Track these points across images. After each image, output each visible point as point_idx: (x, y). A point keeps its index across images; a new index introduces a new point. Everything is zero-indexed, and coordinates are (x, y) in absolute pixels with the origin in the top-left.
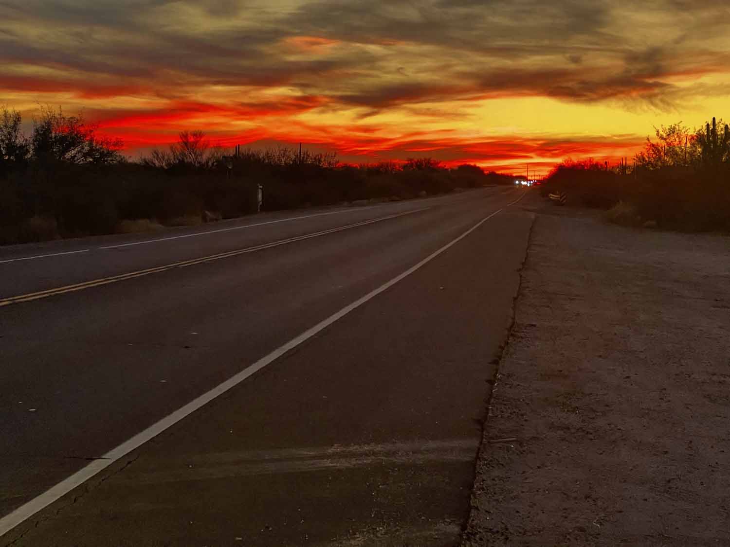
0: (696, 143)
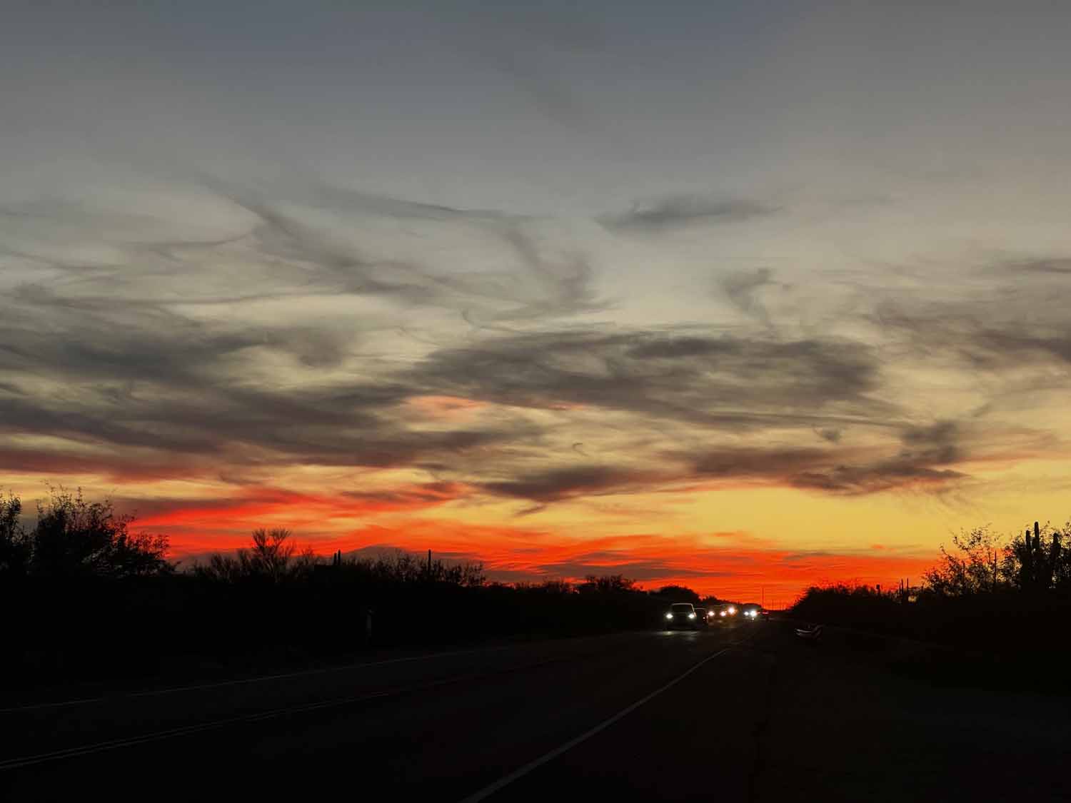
0: (1014, 556)
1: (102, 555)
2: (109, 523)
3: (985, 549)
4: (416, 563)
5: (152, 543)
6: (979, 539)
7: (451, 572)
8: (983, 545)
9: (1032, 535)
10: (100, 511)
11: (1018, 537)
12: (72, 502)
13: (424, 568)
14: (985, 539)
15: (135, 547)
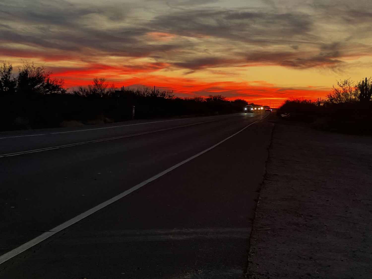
0: (358, 89)
1: (41, 86)
2: (43, 74)
3: (348, 87)
4: (150, 90)
5: (58, 82)
6: (346, 83)
7: (162, 93)
8: (347, 85)
9: (365, 82)
10: (40, 70)
11: (360, 82)
12: (30, 67)
13: (153, 92)
14: (349, 83)
15: (53, 83)
